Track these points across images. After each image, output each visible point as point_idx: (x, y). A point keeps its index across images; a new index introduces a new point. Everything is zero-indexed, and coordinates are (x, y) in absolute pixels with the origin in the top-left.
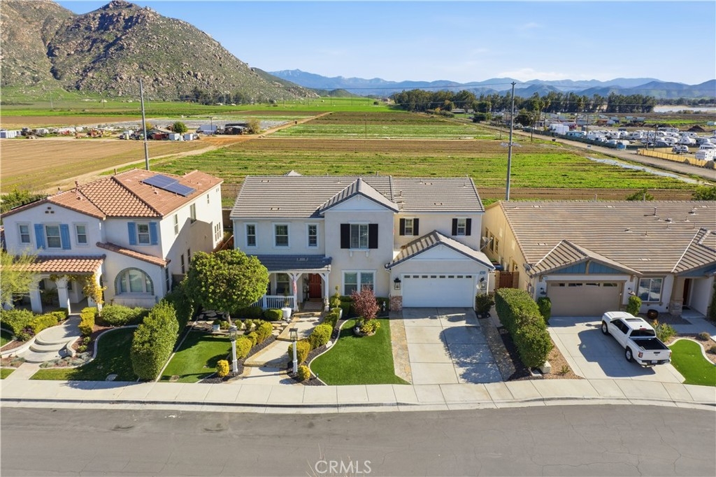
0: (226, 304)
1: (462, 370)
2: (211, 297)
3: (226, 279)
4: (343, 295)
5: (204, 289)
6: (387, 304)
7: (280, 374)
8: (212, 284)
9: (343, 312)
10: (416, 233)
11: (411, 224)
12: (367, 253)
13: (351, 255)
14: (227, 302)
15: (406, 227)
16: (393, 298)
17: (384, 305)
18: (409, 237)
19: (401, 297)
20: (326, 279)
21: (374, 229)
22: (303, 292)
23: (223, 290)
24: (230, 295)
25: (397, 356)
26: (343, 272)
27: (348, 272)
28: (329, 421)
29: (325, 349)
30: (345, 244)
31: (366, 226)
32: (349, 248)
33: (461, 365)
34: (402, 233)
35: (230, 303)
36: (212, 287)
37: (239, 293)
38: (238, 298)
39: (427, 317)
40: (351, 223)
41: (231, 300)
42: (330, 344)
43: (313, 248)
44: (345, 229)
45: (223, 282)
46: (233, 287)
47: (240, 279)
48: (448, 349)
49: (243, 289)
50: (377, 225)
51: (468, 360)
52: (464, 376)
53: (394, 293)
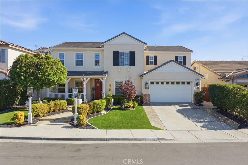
0: (33, 81)
1: (200, 124)
2: (23, 76)
3: (35, 64)
4: (114, 94)
5: (18, 70)
6: (141, 99)
7: (63, 124)
8: (24, 67)
9: (114, 101)
10: (156, 64)
11: (152, 59)
12: (129, 69)
13: (119, 70)
14: (34, 79)
15: (150, 60)
16: (145, 95)
17: (139, 99)
18: (152, 67)
19: (149, 95)
20: (104, 82)
21: (132, 54)
22: (91, 95)
23: (31, 71)
24: (37, 75)
25: (151, 118)
26: (115, 80)
27: (117, 80)
28: (96, 147)
29: (101, 114)
30: (116, 63)
31: (128, 54)
32: (118, 66)
33: (199, 122)
34: (148, 64)
35: (36, 81)
36: (24, 68)
37: (43, 73)
38: (42, 77)
39: (166, 105)
40: (119, 51)
41: (37, 78)
42: (104, 112)
43: (97, 67)
44: (116, 55)
45: (33, 66)
46: (39, 69)
47: (44, 65)
48: (185, 116)
49: (46, 71)
50: (134, 52)
51: (202, 120)
52: (203, 127)
53: (145, 92)
